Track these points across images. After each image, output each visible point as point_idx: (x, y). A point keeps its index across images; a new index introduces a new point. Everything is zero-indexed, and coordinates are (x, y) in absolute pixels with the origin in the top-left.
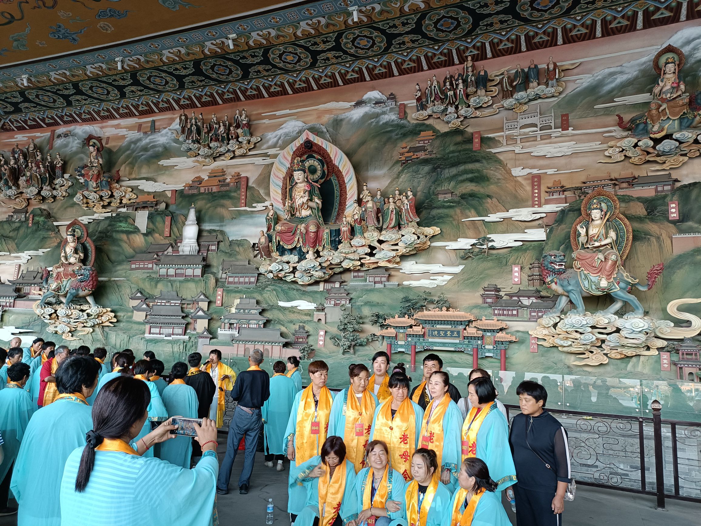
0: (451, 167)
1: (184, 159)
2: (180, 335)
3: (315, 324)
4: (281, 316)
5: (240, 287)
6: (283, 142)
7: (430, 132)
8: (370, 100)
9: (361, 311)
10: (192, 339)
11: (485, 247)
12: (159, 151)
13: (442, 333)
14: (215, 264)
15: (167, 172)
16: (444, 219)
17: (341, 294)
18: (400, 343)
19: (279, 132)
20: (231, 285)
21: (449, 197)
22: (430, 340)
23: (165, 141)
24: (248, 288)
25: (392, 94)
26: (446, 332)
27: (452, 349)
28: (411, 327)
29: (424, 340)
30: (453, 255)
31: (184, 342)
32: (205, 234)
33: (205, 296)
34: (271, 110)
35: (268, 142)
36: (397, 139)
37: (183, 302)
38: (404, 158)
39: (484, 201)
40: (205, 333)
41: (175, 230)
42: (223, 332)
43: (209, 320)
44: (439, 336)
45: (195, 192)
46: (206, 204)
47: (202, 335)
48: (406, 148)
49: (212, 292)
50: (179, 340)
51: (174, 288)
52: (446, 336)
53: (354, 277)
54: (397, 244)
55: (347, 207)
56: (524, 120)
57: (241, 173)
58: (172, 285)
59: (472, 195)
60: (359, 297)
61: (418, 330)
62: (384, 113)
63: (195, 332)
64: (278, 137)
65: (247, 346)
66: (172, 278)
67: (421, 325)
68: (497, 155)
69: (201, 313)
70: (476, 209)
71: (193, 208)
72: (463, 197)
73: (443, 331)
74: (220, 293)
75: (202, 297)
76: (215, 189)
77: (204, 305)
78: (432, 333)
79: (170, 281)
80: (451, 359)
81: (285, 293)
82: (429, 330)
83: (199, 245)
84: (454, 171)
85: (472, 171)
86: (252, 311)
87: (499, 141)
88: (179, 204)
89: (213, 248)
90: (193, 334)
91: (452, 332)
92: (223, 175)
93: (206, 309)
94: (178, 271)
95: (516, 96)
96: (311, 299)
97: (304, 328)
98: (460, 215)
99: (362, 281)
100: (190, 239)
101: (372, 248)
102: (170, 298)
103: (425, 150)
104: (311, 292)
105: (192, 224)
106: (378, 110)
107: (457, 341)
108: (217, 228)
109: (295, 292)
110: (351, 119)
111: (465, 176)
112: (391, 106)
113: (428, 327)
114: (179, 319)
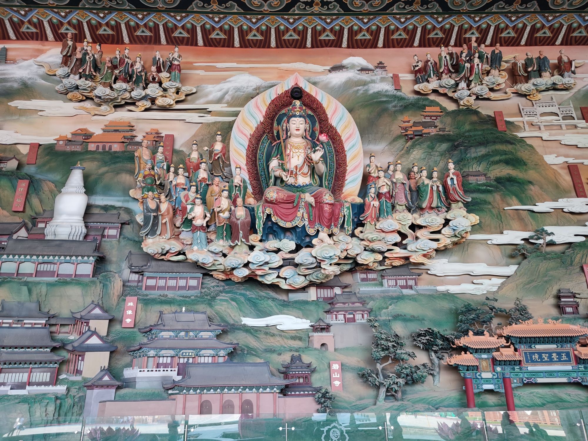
0: (477, 146)
1: (60, 103)
2: (46, 384)
3: (317, 352)
4: (252, 342)
5: (170, 294)
6: (232, 98)
7: (438, 109)
8: (353, 66)
9: (391, 329)
10: (73, 392)
11: (541, 241)
12: (12, 87)
13: (545, 357)
14: (114, 259)
15: (23, 119)
16: (482, 206)
17: (353, 303)
18: (485, 375)
19: (225, 86)
20: (152, 292)
21: (482, 180)
22: (531, 368)
23: (24, 75)
24: (186, 297)
25: (381, 63)
26: (550, 354)
27: (564, 380)
28: (497, 350)
29: (521, 369)
30: (497, 252)
31: (57, 398)
32: (96, 211)
33: (102, 308)
34: (209, 60)
35: (206, 95)
36: (395, 112)
37: (53, 321)
38: (412, 133)
39: (526, 187)
40: (106, 378)
41: (35, 201)
42: (146, 374)
43: (111, 353)
44: (542, 361)
45: (78, 149)
46: (99, 167)
47: (100, 383)
48: (408, 122)
49: (115, 304)
50: (45, 394)
51: (34, 296)
52: (551, 361)
53: (363, 280)
54: (439, 232)
55: (346, 182)
56: (541, 108)
57: (160, 131)
58: (30, 291)
59: (510, 180)
60: (380, 309)
61: (508, 353)
62: (373, 81)
63: (78, 378)
64: (224, 91)
65: (205, 397)
66: (29, 279)
67: (512, 346)
68: (525, 139)
69: (94, 341)
70: (517, 196)
71: (79, 168)
72: (499, 180)
73: (546, 353)
74: (131, 304)
75: (97, 311)
76: (116, 147)
77: (102, 327)
78: (531, 358)
79: (26, 283)
80: (555, 396)
81: (253, 303)
82: (525, 353)
83: (86, 227)
84: (482, 151)
85: (505, 153)
86: (202, 334)
87: (520, 127)
88: (44, 165)
89: (113, 232)
90: (73, 383)
91: (559, 354)
92: (132, 130)
93: (103, 332)
94: (42, 267)
95: (533, 81)
96: (300, 313)
97: (299, 358)
98: (500, 202)
99: (376, 285)
100: (70, 214)
101: (404, 236)
102: (24, 313)
103: (436, 127)
104: (296, 302)
105: (76, 193)
106: (365, 77)
107: (569, 368)
108: (118, 204)
109: (270, 302)
110: (328, 83)
111: (497, 158)
112: (382, 76)
113: (522, 348)
114: (46, 352)
